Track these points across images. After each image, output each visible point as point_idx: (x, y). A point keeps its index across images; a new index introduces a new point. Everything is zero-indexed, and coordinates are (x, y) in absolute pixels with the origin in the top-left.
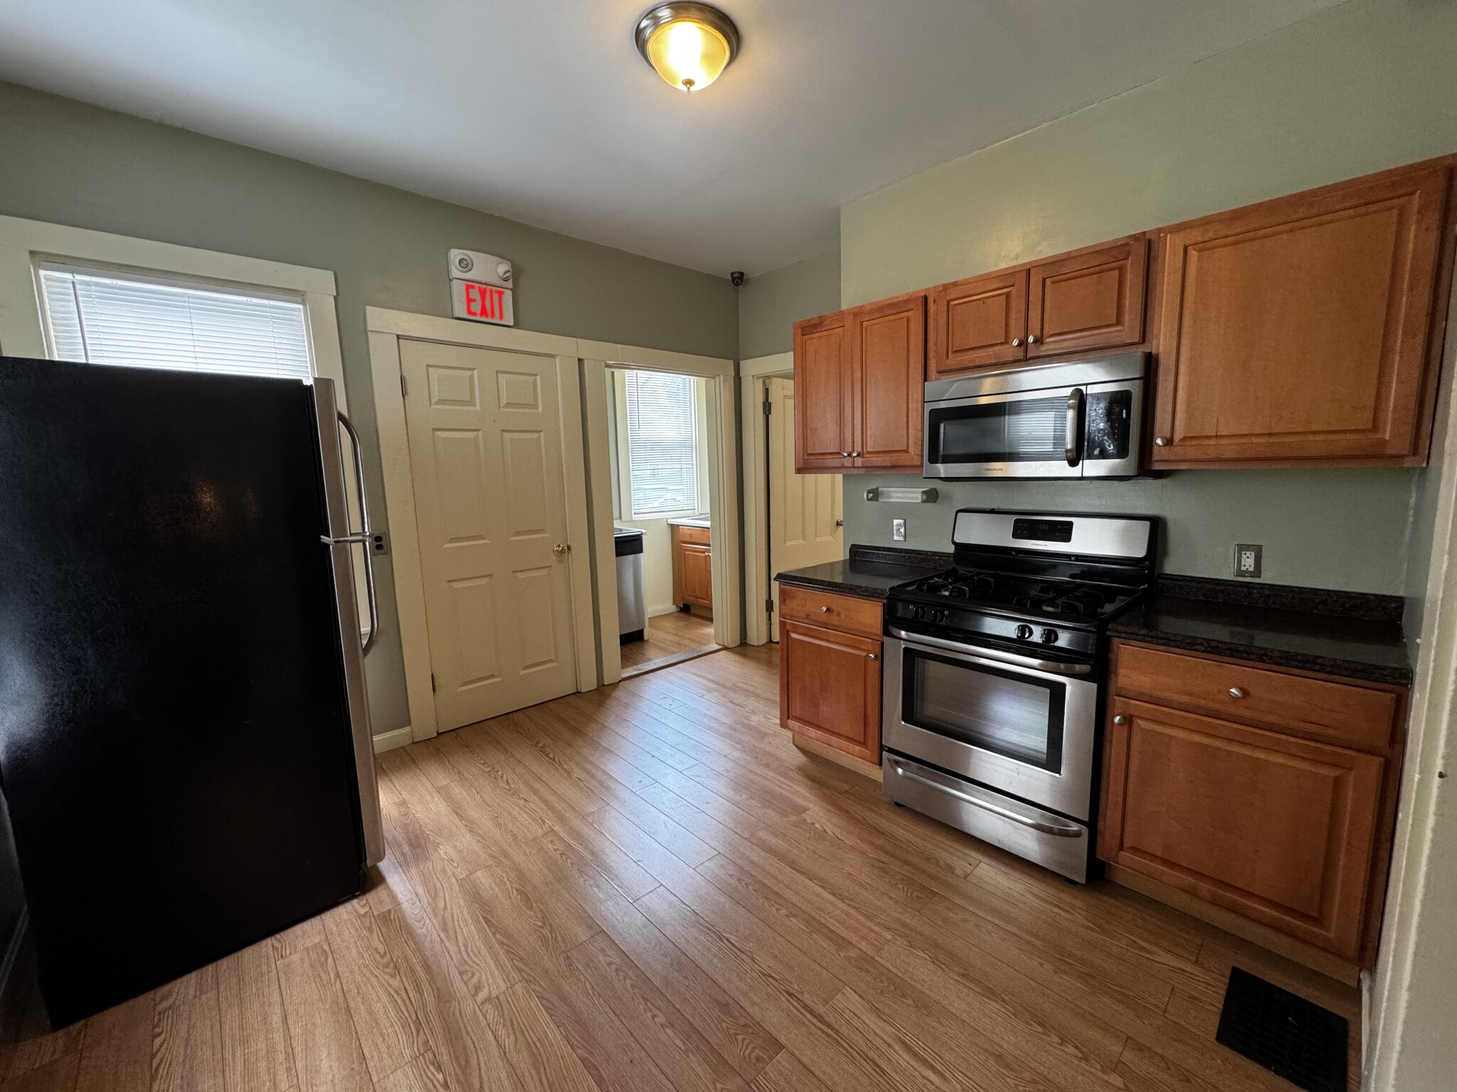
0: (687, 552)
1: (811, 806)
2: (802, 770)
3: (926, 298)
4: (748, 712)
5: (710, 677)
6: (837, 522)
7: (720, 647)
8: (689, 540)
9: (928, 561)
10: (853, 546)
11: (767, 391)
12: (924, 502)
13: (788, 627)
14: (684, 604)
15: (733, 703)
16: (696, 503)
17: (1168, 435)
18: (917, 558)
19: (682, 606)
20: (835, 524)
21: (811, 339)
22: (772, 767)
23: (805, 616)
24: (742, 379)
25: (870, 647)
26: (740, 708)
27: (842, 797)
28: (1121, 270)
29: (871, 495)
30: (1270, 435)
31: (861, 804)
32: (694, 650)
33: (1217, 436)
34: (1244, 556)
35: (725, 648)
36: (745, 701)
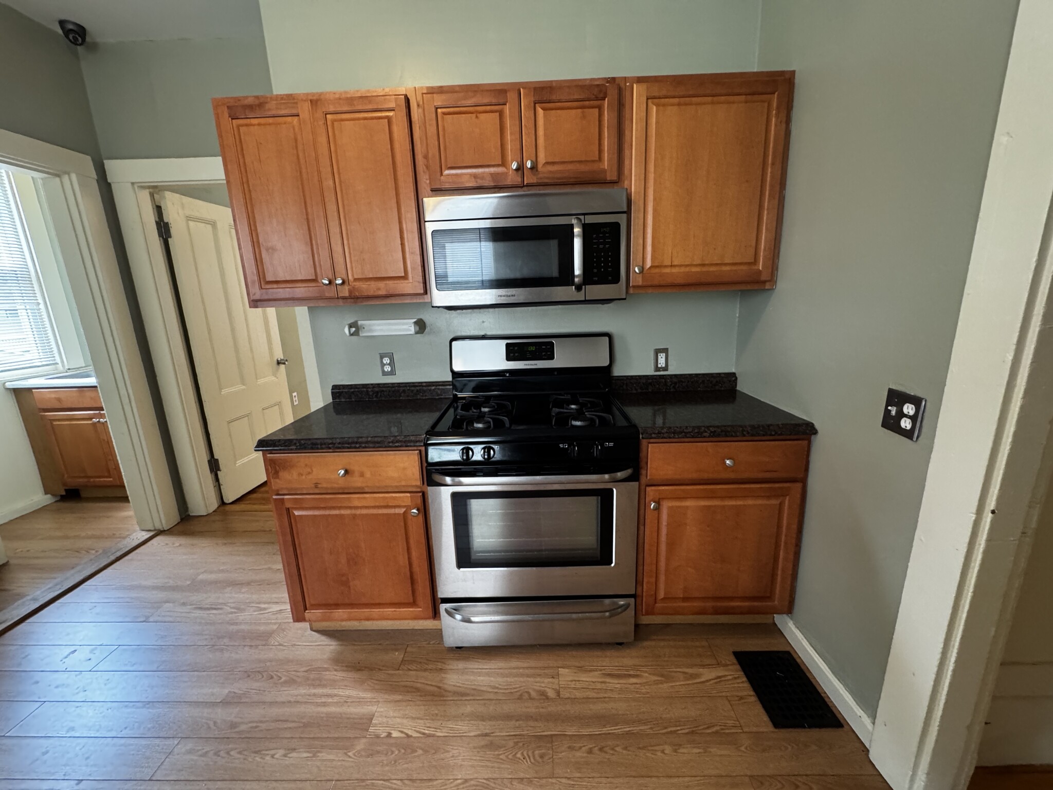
0: (55, 423)
1: (374, 708)
2: (338, 661)
3: (407, 100)
4: (232, 613)
5: (149, 583)
6: (278, 361)
7: (151, 534)
8: (58, 406)
9: (425, 391)
10: (335, 387)
11: (159, 210)
12: (417, 333)
13: (288, 505)
14: (66, 490)
15: (201, 608)
16: (57, 355)
17: (641, 264)
18: (413, 391)
19: (64, 493)
20: (276, 362)
21: (247, 125)
22: (299, 680)
23: (313, 486)
24: (113, 186)
25: (408, 502)
26: (214, 612)
27: (401, 672)
28: (600, 108)
29: (353, 329)
30: (703, 265)
31: (425, 670)
32: (105, 552)
33: (671, 266)
34: (659, 357)
35: (160, 533)
36: (219, 598)
